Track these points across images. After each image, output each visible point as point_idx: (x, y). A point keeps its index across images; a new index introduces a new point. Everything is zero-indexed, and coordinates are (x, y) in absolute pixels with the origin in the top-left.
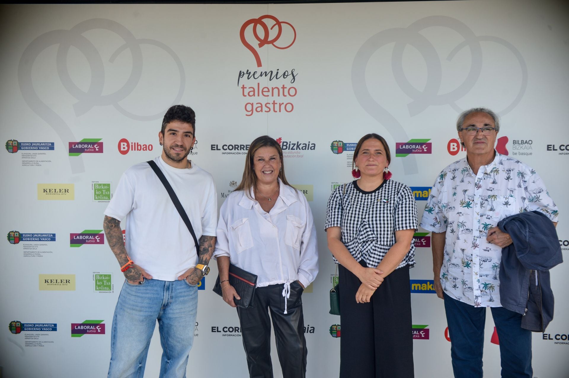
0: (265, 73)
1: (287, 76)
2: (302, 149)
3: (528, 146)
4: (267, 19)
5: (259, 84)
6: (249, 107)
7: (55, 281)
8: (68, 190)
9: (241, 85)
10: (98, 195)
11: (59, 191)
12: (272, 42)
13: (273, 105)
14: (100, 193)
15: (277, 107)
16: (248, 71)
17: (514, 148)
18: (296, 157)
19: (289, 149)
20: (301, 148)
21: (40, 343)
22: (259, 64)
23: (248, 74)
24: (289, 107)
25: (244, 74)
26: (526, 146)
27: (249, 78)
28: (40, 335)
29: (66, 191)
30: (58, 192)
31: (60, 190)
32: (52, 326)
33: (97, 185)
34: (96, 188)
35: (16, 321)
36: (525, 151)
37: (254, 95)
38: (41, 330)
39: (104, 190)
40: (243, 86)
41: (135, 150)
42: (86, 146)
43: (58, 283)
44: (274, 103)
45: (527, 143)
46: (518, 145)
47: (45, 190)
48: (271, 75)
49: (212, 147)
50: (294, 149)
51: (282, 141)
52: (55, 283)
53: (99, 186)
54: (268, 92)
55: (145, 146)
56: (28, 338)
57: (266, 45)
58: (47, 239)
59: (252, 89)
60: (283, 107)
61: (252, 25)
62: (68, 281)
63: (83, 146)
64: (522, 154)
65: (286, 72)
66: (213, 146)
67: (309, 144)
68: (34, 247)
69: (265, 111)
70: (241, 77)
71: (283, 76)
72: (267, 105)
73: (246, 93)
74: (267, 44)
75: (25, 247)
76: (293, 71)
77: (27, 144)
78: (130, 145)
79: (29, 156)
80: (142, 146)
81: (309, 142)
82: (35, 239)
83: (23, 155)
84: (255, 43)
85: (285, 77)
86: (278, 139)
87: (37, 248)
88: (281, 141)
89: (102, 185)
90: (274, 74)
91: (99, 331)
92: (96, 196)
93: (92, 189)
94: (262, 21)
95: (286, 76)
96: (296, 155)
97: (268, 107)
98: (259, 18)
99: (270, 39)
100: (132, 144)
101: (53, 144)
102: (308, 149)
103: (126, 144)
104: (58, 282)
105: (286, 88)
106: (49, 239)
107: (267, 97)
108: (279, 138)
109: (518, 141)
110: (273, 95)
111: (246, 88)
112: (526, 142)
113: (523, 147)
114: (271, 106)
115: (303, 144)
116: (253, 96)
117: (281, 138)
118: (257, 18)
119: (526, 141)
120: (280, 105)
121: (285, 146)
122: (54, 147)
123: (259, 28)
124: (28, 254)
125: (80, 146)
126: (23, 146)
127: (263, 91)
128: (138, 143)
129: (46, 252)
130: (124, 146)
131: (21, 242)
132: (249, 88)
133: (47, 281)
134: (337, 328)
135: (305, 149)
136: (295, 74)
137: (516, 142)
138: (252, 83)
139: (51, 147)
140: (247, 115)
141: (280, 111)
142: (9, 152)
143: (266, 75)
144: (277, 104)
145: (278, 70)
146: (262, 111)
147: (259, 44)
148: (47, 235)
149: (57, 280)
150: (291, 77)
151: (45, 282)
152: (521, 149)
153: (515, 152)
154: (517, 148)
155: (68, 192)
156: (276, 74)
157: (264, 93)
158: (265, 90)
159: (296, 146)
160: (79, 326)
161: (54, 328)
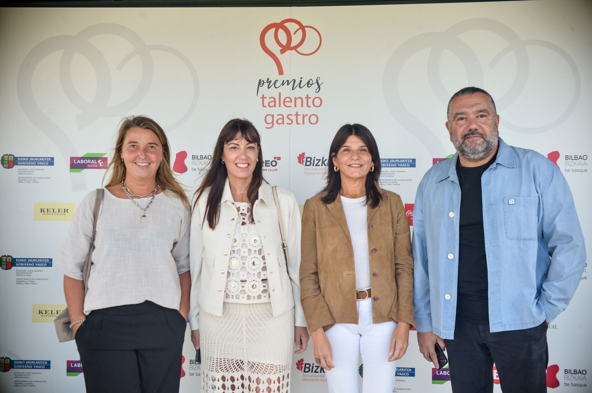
0: (287, 82)
1: (311, 85)
3: (582, 162)
4: (290, 23)
5: (280, 93)
6: (269, 119)
7: (50, 312)
8: (68, 210)
9: (260, 95)
11: (58, 211)
12: (295, 48)
13: (296, 116)
15: (300, 118)
16: (268, 79)
17: (567, 165)
19: (313, 165)
20: (326, 164)
21: (31, 383)
22: (281, 72)
23: (269, 83)
24: (313, 119)
25: (264, 83)
27: (269, 87)
28: (31, 373)
29: (66, 211)
30: (56, 212)
31: (59, 209)
32: (45, 363)
35: (5, 358)
36: (579, 167)
37: (275, 106)
38: (32, 368)
40: (263, 95)
43: (54, 315)
46: (571, 160)
47: (42, 210)
48: (294, 84)
50: (319, 165)
51: (306, 156)
52: (50, 315)
54: (290, 102)
56: (18, 376)
57: (288, 52)
58: (43, 265)
59: (273, 100)
60: (307, 118)
61: (273, 30)
63: (86, 162)
64: (576, 171)
65: (311, 81)
68: (28, 273)
69: (287, 124)
70: (261, 86)
71: (307, 84)
72: (290, 117)
73: (266, 104)
74: (289, 50)
75: (18, 273)
76: (318, 79)
77: (25, 159)
79: (26, 172)
82: (29, 264)
83: (19, 171)
84: (275, 49)
85: (309, 85)
86: (301, 154)
87: (31, 274)
88: (304, 156)
90: (297, 82)
94: (284, 25)
96: (321, 171)
97: (290, 119)
101: (52, 159)
104: (53, 313)
105: (310, 98)
107: (289, 108)
108: (303, 153)
109: (571, 157)
110: (295, 106)
111: (266, 98)
112: (580, 158)
113: (577, 163)
114: (294, 118)
117: (304, 153)
118: (279, 22)
119: (580, 156)
120: (304, 117)
121: (308, 161)
122: (53, 163)
123: (281, 33)
124: (22, 281)
125: (82, 162)
126: (20, 161)
127: (284, 102)
129: (41, 279)
131: (14, 268)
132: (270, 98)
136: (320, 83)
137: (569, 157)
138: (273, 92)
139: (51, 162)
140: (266, 128)
141: (303, 123)
142: (4, 168)
143: (288, 84)
144: (300, 115)
145: (301, 78)
146: (283, 123)
147: (280, 50)
148: (42, 260)
149: (52, 311)
150: (316, 86)
151: (39, 313)
152: (574, 165)
153: (568, 169)
154: (570, 164)
155: (68, 212)
156: (299, 82)
157: (286, 103)
158: (286, 100)
159: (321, 162)
160: (76, 363)
161: (47, 365)
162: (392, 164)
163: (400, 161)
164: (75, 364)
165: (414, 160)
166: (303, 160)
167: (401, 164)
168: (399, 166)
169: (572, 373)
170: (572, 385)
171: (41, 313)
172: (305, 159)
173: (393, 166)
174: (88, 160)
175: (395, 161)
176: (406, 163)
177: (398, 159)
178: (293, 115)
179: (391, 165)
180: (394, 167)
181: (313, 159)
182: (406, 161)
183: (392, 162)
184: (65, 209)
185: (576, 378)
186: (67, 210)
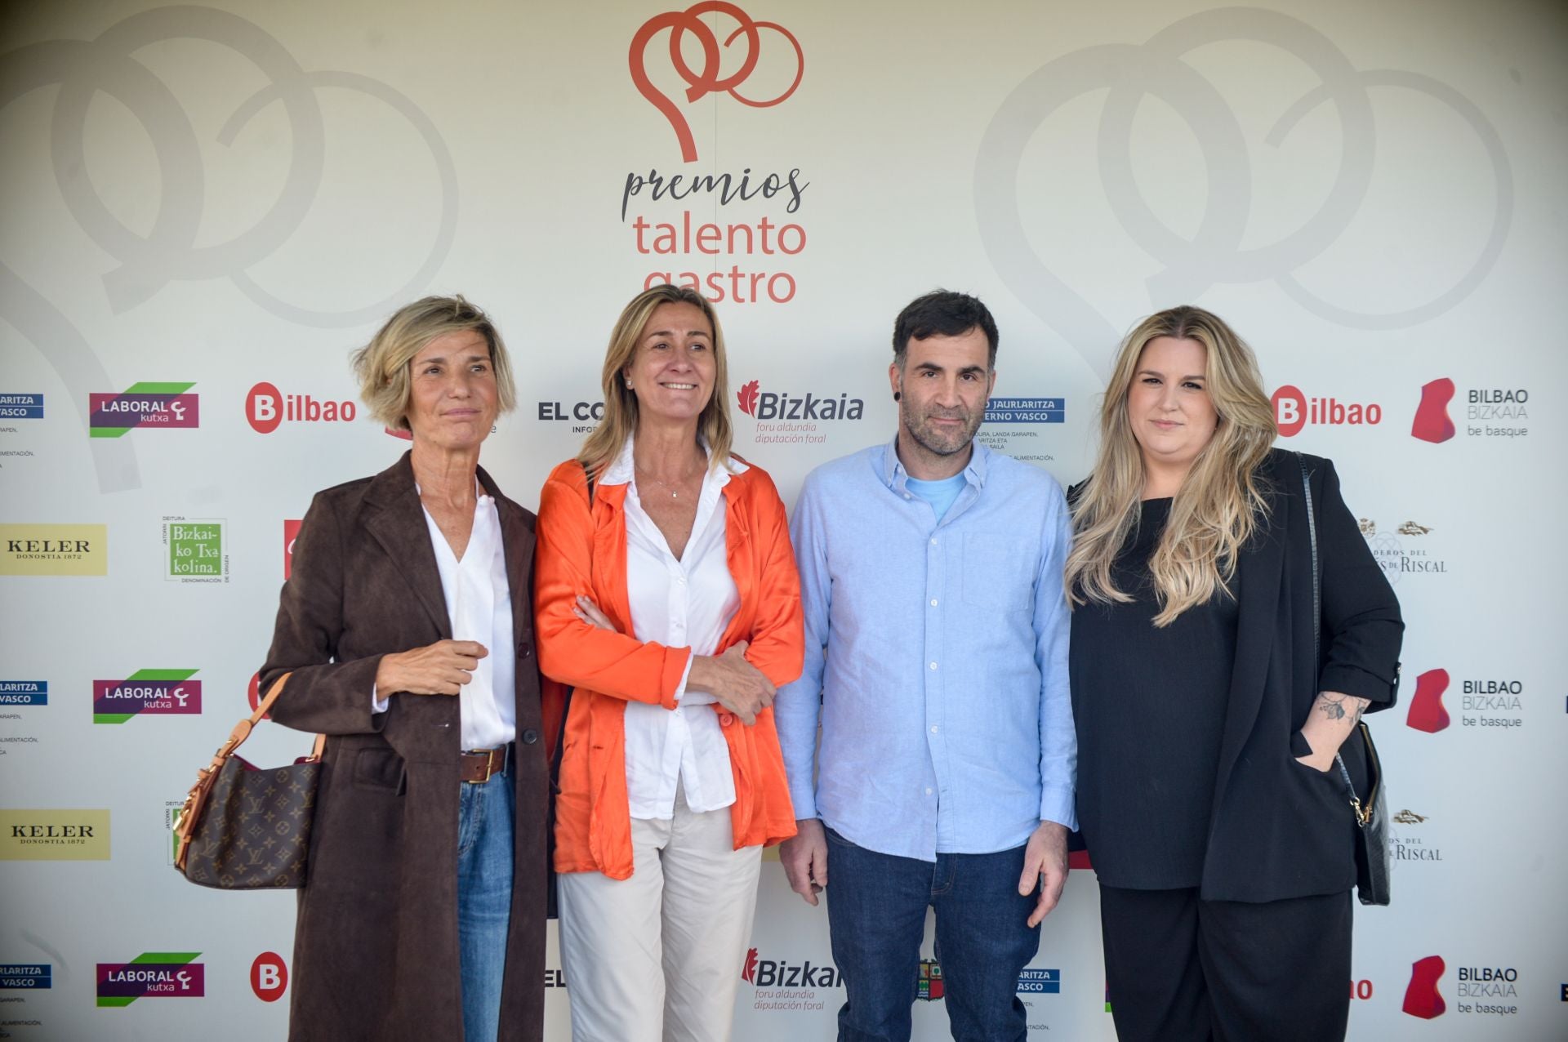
0: (706, 181)
1: (776, 190)
2: (823, 417)
3: (1515, 408)
4: (714, 12)
5: (687, 214)
7: (46, 831)
8: (87, 543)
9: (631, 218)
10: (183, 560)
11: (59, 548)
13: (731, 279)
14: (187, 552)
15: (744, 285)
16: (654, 173)
17: (1473, 415)
18: (804, 439)
19: (781, 417)
20: (818, 415)
22: (690, 154)
23: (655, 184)
24: (781, 288)
25: (641, 183)
26: (1507, 407)
27: (658, 194)
29: (82, 547)
30: (54, 551)
31: (62, 543)
32: (33, 971)
33: (178, 530)
34: (175, 538)
36: (1507, 423)
37: (673, 248)
39: (201, 546)
40: (640, 219)
41: (299, 418)
42: (145, 405)
43: (56, 838)
44: (735, 275)
45: (1511, 398)
46: (1484, 404)
47: (14, 544)
48: (726, 187)
49: (541, 411)
50: (798, 417)
51: (760, 391)
52: (44, 838)
53: (184, 530)
54: (716, 238)
55: (330, 407)
57: (710, 95)
58: (21, 699)
59: (667, 232)
60: (762, 285)
62: (87, 831)
63: (135, 406)
64: (1497, 432)
65: (774, 179)
66: (545, 408)
67: (843, 402)
70: (634, 192)
71: (762, 189)
72: (714, 280)
73: (648, 243)
74: (711, 90)
76: (794, 175)
78: (285, 401)
80: (322, 405)
81: (844, 395)
84: (674, 88)
85: (770, 192)
86: (747, 385)
88: (756, 391)
89: (195, 528)
90: (736, 183)
91: (185, 987)
92: (176, 561)
93: (165, 540)
94: (698, 20)
95: (773, 191)
96: (804, 434)
97: (716, 287)
98: (687, 12)
99: (723, 75)
100: (290, 400)
101: (39, 399)
102: (841, 417)
103: (270, 400)
104: (54, 833)
105: (772, 227)
106: (27, 699)
107: (714, 255)
108: (751, 382)
109: (1484, 393)
110: (731, 250)
111: (648, 226)
112: (1509, 396)
113: (1500, 412)
114: (726, 283)
115: (825, 402)
116: (670, 252)
120: (754, 280)
121: (768, 406)
122: (41, 409)
123: (689, 39)
125: (125, 407)
127: (700, 238)
128: (308, 398)
129: (15, 740)
130: (264, 406)
132: (658, 227)
133: (20, 831)
134: (930, 971)
135: (832, 416)
136: (799, 185)
137: (1479, 396)
138: (668, 210)
139: (34, 407)
141: (753, 299)
143: (710, 188)
144: (743, 275)
145: (747, 171)
147: (688, 91)
148: (19, 685)
149: (50, 828)
150: (787, 193)
151: (13, 834)
152: (1493, 417)
153: (1475, 427)
154: (1481, 414)
155: (87, 551)
156: (741, 183)
157: (705, 243)
158: (706, 233)
159: (802, 407)
160: (122, 970)
161: (42, 978)
162: (1001, 413)
163: (1020, 405)
164: (121, 973)
165: (1060, 403)
166: (754, 402)
167: (1025, 414)
168: (1019, 418)
169: (1478, 977)
170: (1479, 1009)
171: (18, 834)
172: (758, 401)
173: (1002, 418)
174: (143, 403)
175: (1007, 405)
176: (1039, 410)
177: (1016, 400)
178: (726, 276)
179: (996, 417)
180: (1005, 421)
181: (780, 399)
182: (1038, 404)
183: (1000, 408)
184: (78, 543)
185: (1490, 990)
186: (84, 544)
